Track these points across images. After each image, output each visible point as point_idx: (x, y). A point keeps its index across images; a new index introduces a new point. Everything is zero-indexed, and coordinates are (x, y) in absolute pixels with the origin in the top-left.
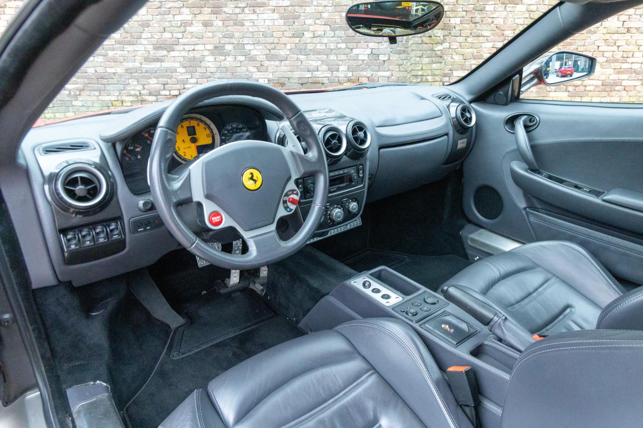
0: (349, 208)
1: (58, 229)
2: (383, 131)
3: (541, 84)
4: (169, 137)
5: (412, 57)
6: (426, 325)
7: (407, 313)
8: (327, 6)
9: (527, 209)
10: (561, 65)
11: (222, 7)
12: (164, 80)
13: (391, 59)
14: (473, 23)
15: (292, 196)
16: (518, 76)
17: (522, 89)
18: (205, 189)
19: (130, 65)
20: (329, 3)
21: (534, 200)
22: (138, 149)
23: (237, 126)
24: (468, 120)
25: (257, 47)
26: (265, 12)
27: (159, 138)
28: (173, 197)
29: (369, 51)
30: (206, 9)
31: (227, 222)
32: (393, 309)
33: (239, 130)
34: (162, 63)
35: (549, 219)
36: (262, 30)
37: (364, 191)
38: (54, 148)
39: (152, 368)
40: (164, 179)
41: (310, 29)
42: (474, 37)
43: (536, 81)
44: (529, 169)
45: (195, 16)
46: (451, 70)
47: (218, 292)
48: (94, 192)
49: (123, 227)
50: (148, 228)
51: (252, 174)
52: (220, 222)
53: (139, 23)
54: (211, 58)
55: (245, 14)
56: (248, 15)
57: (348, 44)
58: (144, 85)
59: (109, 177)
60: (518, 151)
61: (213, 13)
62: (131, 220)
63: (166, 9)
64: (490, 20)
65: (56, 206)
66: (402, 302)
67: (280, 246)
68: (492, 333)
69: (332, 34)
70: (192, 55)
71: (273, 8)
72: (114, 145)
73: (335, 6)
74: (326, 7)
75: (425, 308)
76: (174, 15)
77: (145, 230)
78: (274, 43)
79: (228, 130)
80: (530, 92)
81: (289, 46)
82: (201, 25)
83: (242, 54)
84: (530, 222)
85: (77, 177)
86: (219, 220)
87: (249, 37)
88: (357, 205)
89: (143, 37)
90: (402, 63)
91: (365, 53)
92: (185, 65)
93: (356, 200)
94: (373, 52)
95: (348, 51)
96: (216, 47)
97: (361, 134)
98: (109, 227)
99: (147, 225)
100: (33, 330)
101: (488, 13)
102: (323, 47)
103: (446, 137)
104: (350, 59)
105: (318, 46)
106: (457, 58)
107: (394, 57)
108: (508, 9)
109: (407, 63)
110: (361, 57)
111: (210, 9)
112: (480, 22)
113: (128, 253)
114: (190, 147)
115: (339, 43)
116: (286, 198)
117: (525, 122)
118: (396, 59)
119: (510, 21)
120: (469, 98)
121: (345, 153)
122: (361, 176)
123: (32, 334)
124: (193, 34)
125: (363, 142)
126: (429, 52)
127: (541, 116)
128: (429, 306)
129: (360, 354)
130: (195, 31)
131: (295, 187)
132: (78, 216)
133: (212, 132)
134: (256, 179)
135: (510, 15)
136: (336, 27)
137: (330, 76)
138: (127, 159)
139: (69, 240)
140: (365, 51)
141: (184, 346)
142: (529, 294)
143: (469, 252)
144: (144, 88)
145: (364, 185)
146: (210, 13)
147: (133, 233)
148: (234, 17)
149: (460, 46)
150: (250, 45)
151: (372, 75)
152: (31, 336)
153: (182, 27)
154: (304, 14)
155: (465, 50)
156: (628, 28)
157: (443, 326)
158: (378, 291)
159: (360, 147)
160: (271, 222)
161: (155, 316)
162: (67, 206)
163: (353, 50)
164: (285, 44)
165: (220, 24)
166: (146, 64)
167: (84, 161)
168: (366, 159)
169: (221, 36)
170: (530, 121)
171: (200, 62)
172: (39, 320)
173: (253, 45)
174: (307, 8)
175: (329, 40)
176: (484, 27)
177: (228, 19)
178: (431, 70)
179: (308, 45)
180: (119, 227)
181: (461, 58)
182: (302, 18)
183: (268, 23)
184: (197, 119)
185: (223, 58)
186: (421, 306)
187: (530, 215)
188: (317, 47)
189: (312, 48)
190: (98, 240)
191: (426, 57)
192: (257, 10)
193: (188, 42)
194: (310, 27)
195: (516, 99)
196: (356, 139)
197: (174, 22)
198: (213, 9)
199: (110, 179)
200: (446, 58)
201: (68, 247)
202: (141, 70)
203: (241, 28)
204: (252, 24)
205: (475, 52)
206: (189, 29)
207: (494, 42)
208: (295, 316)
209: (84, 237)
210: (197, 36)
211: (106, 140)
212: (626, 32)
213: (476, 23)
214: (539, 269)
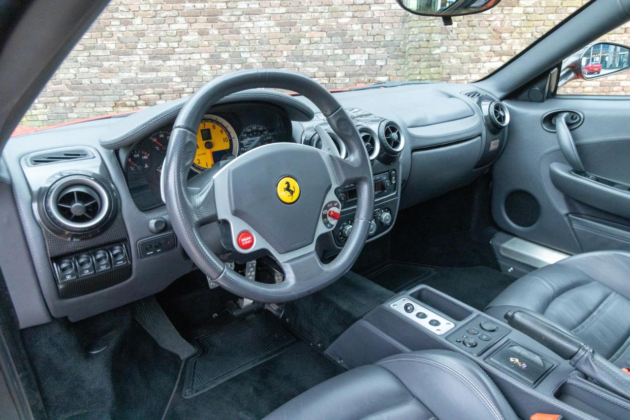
0: (381, 218)
1: (49, 256)
2: (417, 132)
3: (578, 78)
4: (188, 140)
5: (410, 62)
6: (491, 359)
7: (464, 344)
8: (323, 12)
9: (570, 215)
10: (588, 62)
11: (217, 15)
12: (161, 90)
13: (388, 64)
14: (470, 26)
15: (332, 209)
16: (556, 69)
17: (560, 84)
18: (233, 204)
19: (126, 75)
20: (325, 9)
21: (577, 205)
22: (145, 157)
23: (257, 128)
24: (501, 119)
25: (254, 55)
26: (261, 20)
27: (176, 141)
28: (195, 215)
29: (366, 57)
30: (201, 17)
31: (258, 243)
32: (446, 339)
33: (259, 133)
34: (159, 73)
35: (597, 226)
36: (258, 38)
37: (396, 200)
38: (45, 157)
39: (162, 410)
40: (184, 192)
41: (307, 36)
42: (471, 40)
43: (573, 75)
44: (573, 171)
45: (191, 25)
46: (448, 74)
47: (231, 315)
48: (94, 210)
49: (129, 251)
50: (158, 251)
51: (288, 183)
52: (251, 245)
53: (134, 32)
54: (207, 67)
55: (241, 21)
56: (245, 24)
57: (345, 50)
58: (139, 95)
59: (112, 190)
60: (560, 151)
61: (209, 21)
62: (139, 242)
63: (161, 18)
64: (487, 23)
65: (46, 228)
66: (456, 329)
67: (323, 270)
68: (574, 368)
69: (329, 40)
70: (188, 64)
71: (269, 15)
72: (117, 153)
73: (331, 12)
74: (323, 14)
75: (485, 337)
76: (169, 24)
77: (155, 253)
78: (270, 51)
79: (248, 133)
80: (567, 87)
81: (285, 54)
82: (197, 34)
83: (239, 62)
84: (573, 229)
85: (72, 193)
86: (249, 242)
87: (245, 45)
88: (390, 215)
89: (138, 47)
90: (399, 68)
91: (362, 58)
92: (182, 75)
93: (389, 210)
94: (370, 57)
95: (345, 57)
96: (212, 56)
97: (394, 135)
98: (112, 252)
99: (157, 247)
100: (22, 379)
101: (485, 16)
102: (320, 53)
103: (479, 137)
104: (348, 64)
105: (315, 53)
106: (454, 61)
107: (392, 63)
108: (505, 12)
109: (404, 67)
110: (358, 63)
111: (206, 18)
112: (477, 25)
113: (134, 280)
114: (205, 154)
115: (336, 49)
116: (327, 212)
117: (566, 119)
118: (393, 64)
119: (506, 24)
120: (499, 95)
121: (378, 158)
122: (394, 182)
123: (20, 383)
124: (188, 43)
125: (396, 144)
126: (426, 56)
127: (585, 112)
128: (489, 334)
129: (414, 397)
130: (191, 39)
131: (335, 198)
132: (74, 240)
133: (229, 135)
134: (293, 190)
135: (507, 18)
136: (333, 33)
137: (327, 82)
138: (132, 168)
139: (63, 270)
140: (361, 57)
141: (197, 381)
142: (590, 313)
143: (502, 263)
144: (140, 99)
145: (397, 193)
146: (206, 21)
147: (141, 258)
148: (230, 25)
149: (458, 49)
150: (246, 53)
151: (370, 80)
152: (18, 385)
153: (178, 36)
154: (300, 21)
155: (463, 53)
156: (626, 29)
157: (512, 359)
158: (424, 316)
159: (393, 149)
160: (309, 242)
161: (163, 346)
162: (60, 229)
163: (350, 55)
164: (282, 51)
165: (216, 32)
166: (142, 74)
167: (81, 173)
168: (399, 164)
169: (217, 45)
170: (572, 118)
171: (197, 71)
172: (28, 366)
173: (249, 53)
174: (303, 15)
175: (326, 46)
176: (482, 30)
177: (223, 27)
178: (429, 74)
179: (304, 52)
180: (124, 251)
181: (459, 62)
182: (298, 24)
183: (264, 30)
184: (212, 121)
185: (219, 66)
186: (479, 335)
187: (573, 222)
188: (313, 54)
189: (309, 54)
190: (99, 268)
191: (423, 61)
192: (253, 18)
193: (184, 51)
194: (306, 34)
195: (553, 95)
196: (389, 141)
197: (170, 31)
198: (208, 17)
199: (113, 194)
200: (443, 61)
201: (64, 277)
202: (136, 80)
203: (237, 36)
204: (247, 32)
205: (473, 55)
206: (184, 38)
207: (492, 45)
208: (320, 342)
209: (82, 264)
210: (193, 45)
211: (107, 146)
212: (623, 32)
213: (473, 26)
214: (594, 282)
